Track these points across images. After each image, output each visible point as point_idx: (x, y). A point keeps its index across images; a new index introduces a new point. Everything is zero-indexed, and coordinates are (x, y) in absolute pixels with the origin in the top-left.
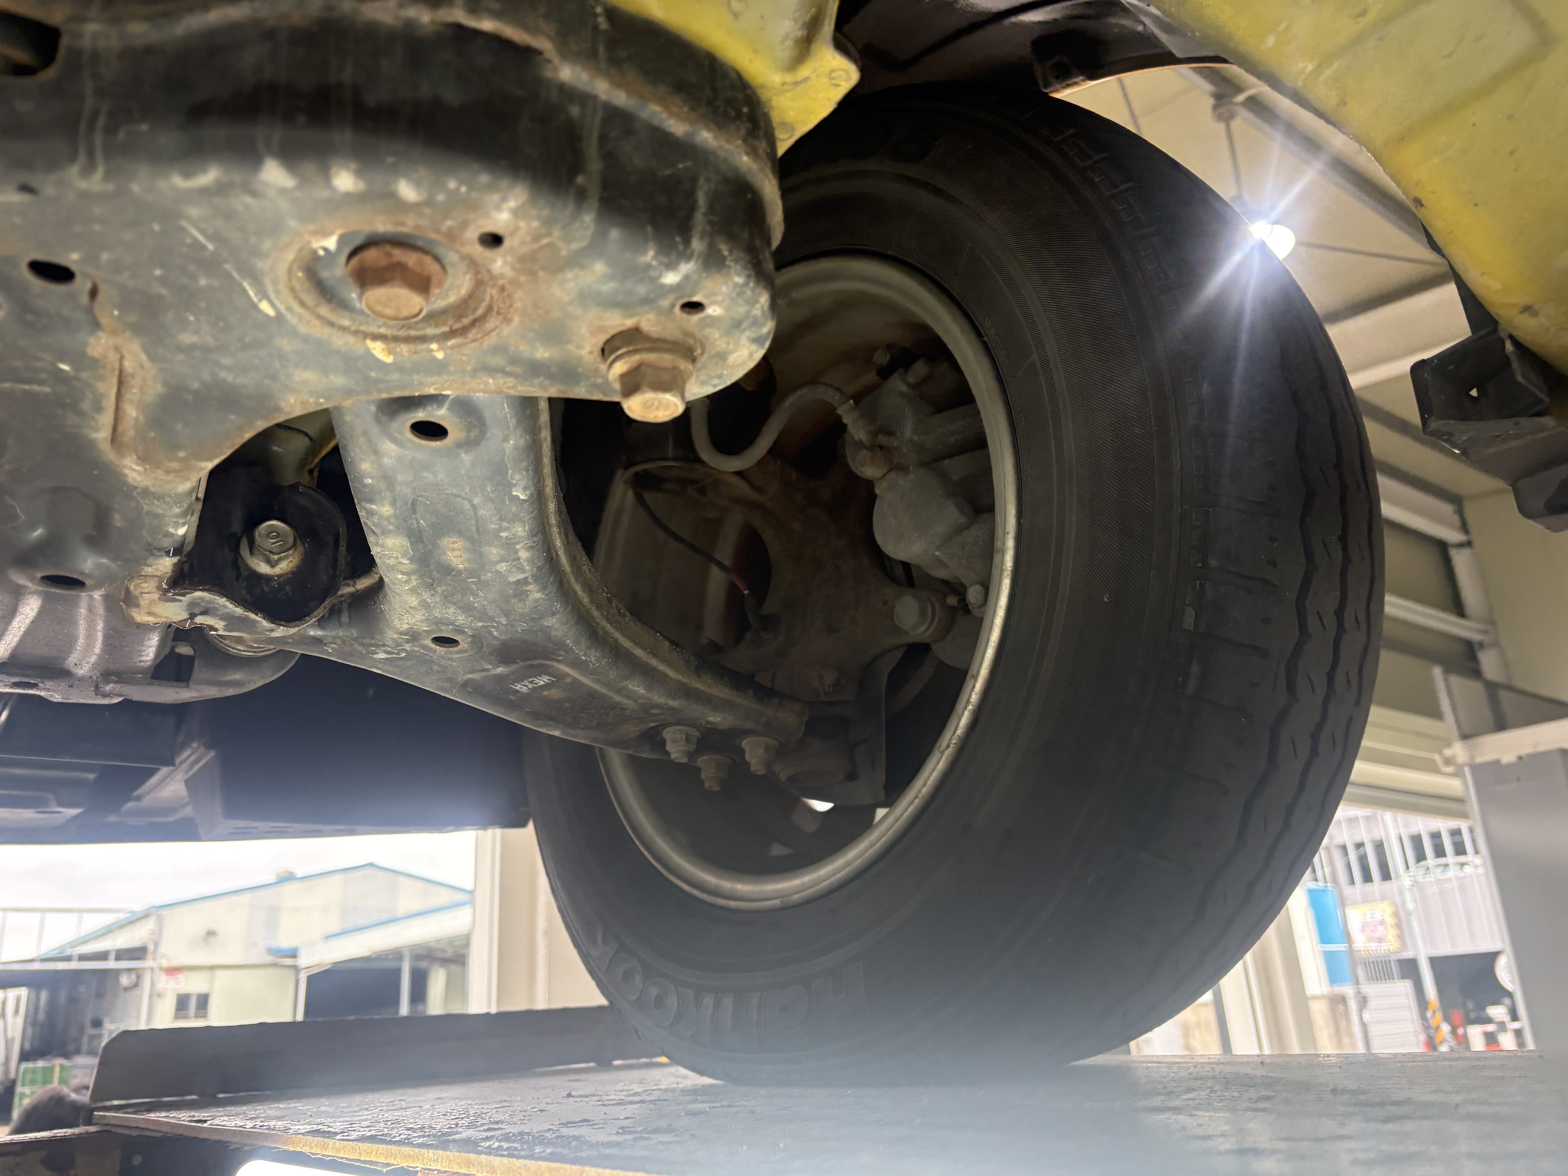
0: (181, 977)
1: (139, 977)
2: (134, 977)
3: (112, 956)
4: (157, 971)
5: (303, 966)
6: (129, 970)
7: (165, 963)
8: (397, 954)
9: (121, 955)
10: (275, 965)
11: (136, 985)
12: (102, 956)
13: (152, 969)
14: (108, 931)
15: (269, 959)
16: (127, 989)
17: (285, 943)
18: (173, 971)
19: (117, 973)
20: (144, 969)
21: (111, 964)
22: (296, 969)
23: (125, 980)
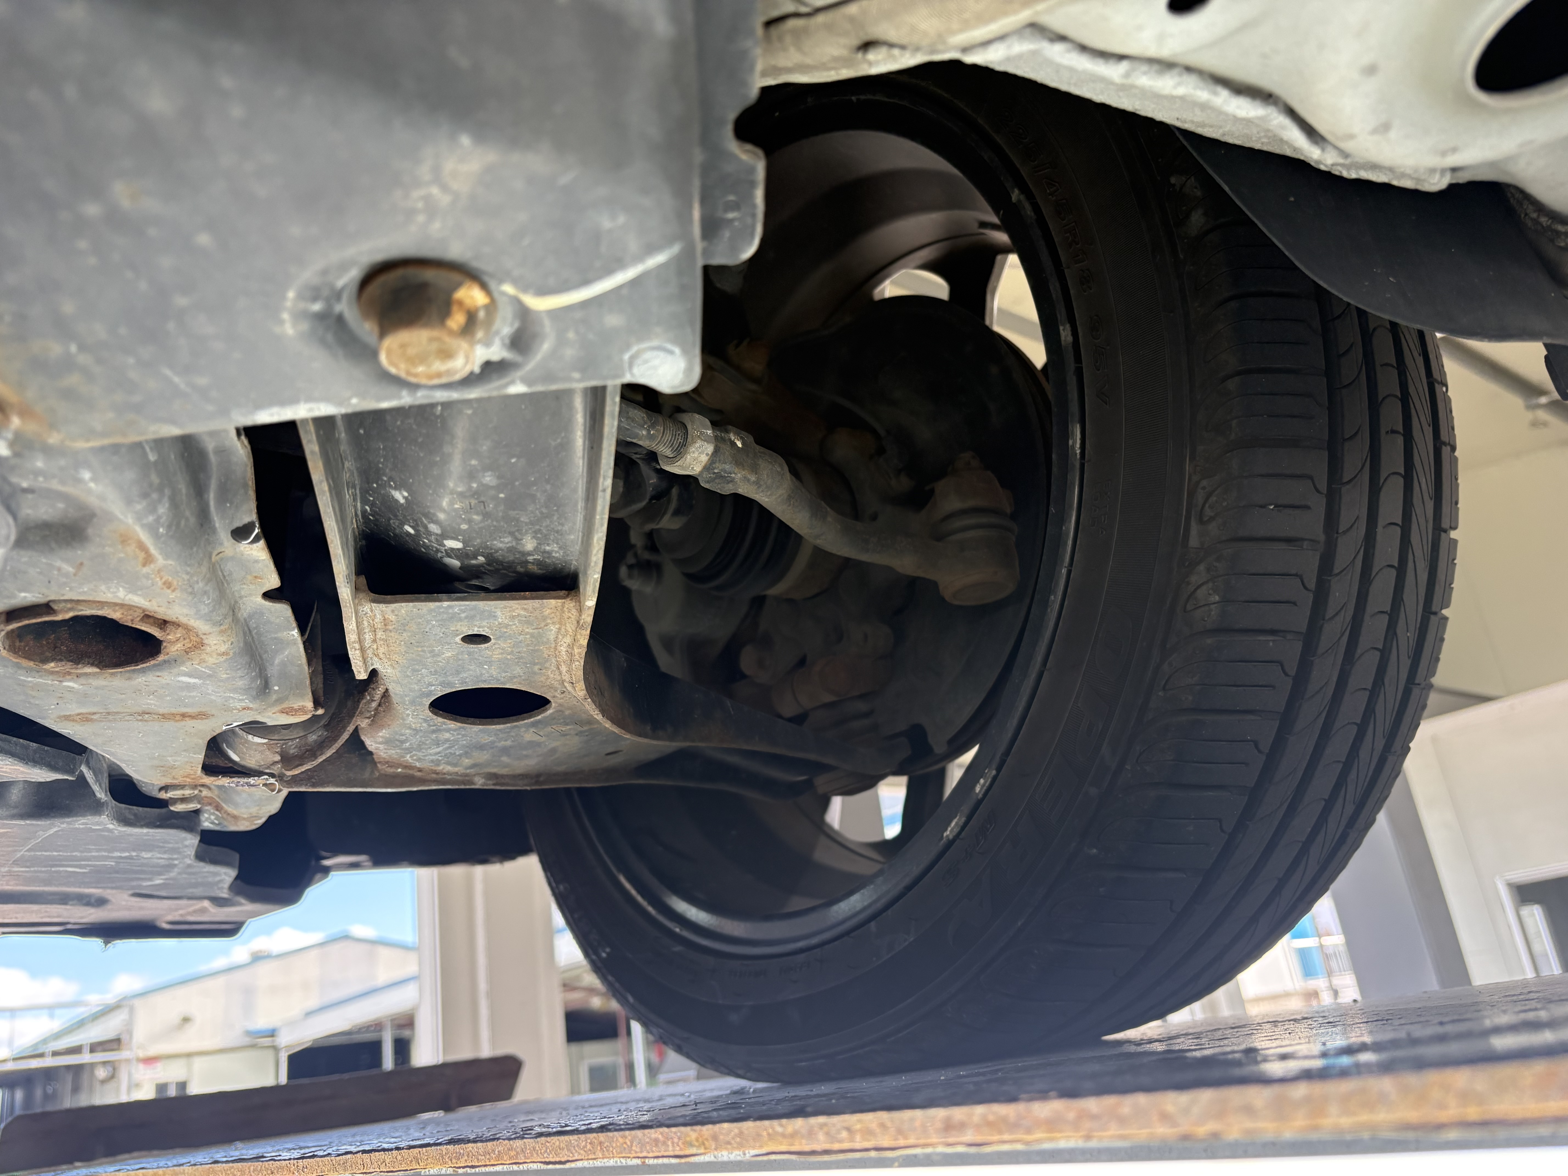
0: (159, 1066)
1: (114, 1069)
2: (111, 1069)
3: (86, 1049)
4: (135, 1062)
5: (282, 1046)
6: (104, 1063)
7: (141, 1054)
8: (378, 1026)
9: (94, 1048)
10: (253, 1046)
11: (112, 1077)
12: (76, 1050)
13: (128, 1061)
14: (81, 1024)
15: (247, 1040)
16: (103, 1082)
17: (262, 1023)
18: (149, 1061)
19: (92, 1066)
20: (120, 1061)
21: (85, 1058)
22: (276, 1049)
23: (101, 1073)
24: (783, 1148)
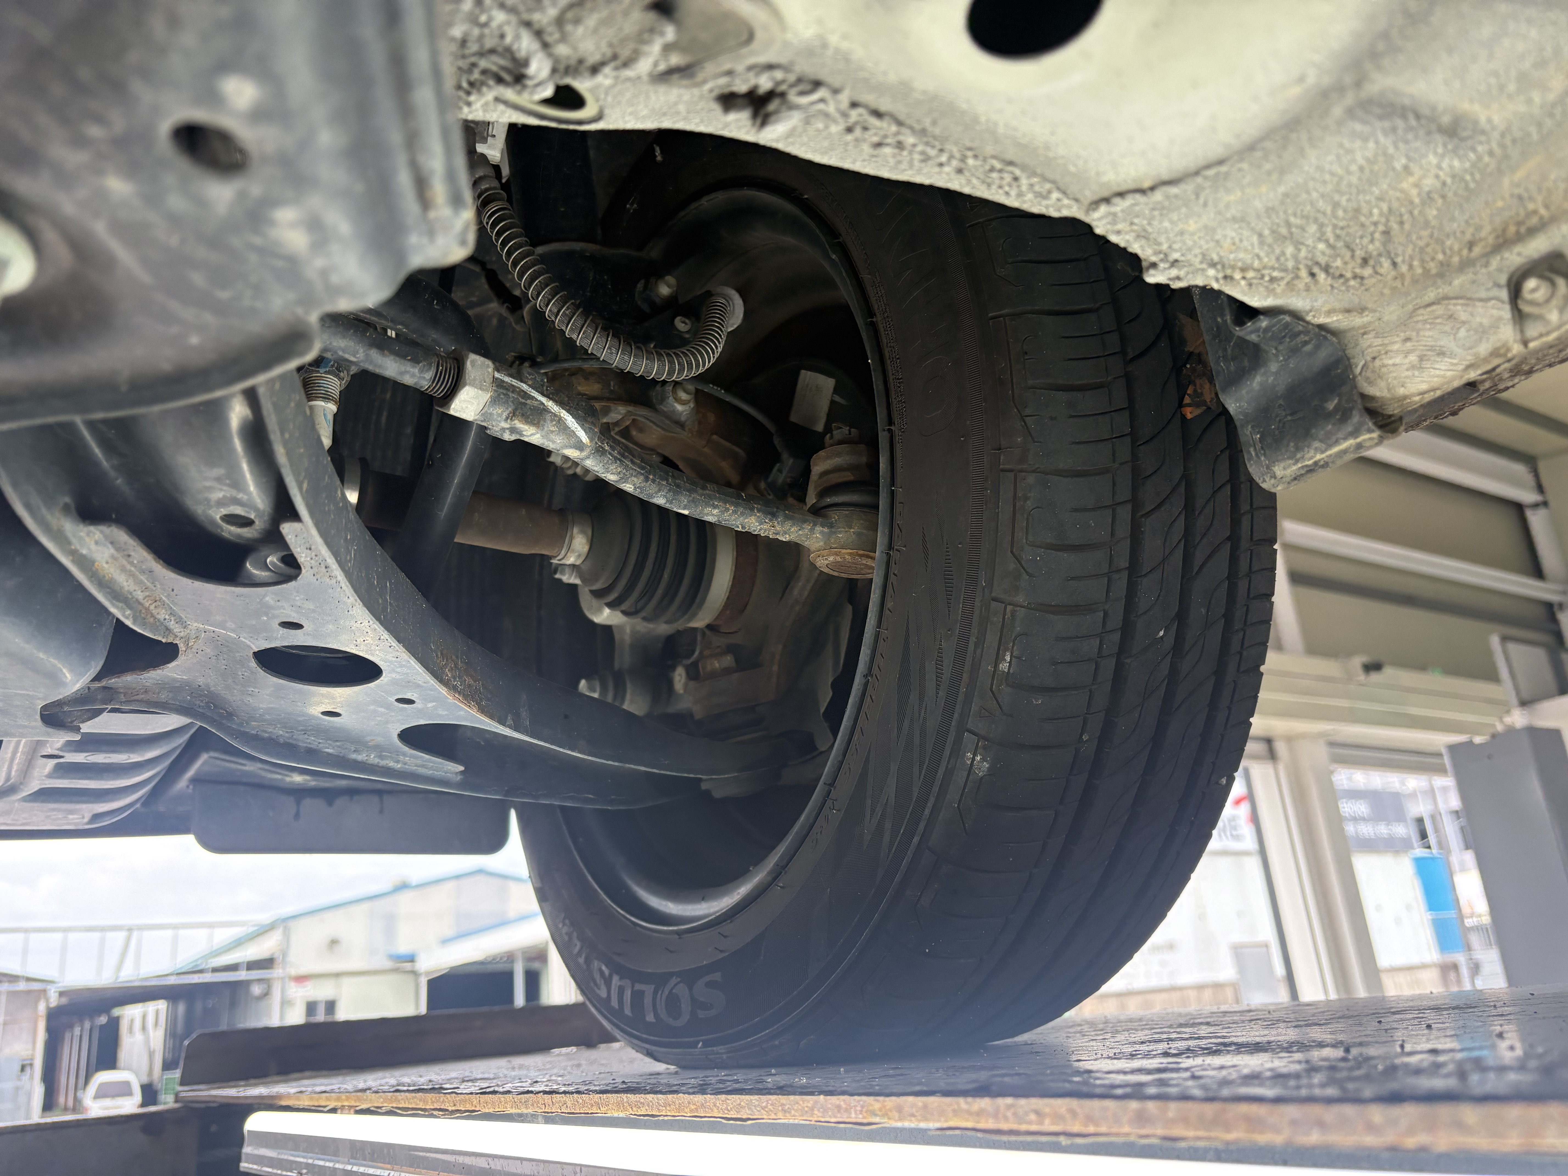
0: (309, 985)
1: (269, 986)
2: (265, 986)
3: (244, 967)
4: (287, 980)
5: (422, 971)
6: (259, 981)
7: (293, 972)
8: (510, 957)
9: (252, 965)
10: (396, 970)
11: (266, 994)
12: (234, 967)
13: (281, 978)
14: (239, 943)
15: (389, 964)
16: (258, 999)
17: (403, 948)
18: (301, 979)
19: (249, 983)
20: (273, 979)
21: (242, 975)
22: (415, 973)
23: (256, 990)
24: (969, 1125)
